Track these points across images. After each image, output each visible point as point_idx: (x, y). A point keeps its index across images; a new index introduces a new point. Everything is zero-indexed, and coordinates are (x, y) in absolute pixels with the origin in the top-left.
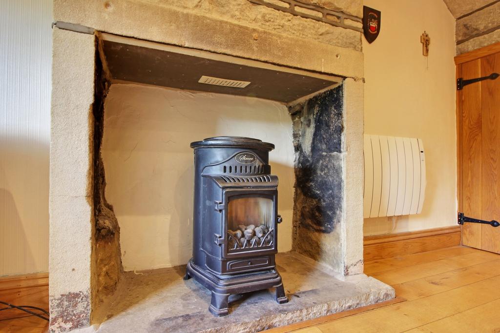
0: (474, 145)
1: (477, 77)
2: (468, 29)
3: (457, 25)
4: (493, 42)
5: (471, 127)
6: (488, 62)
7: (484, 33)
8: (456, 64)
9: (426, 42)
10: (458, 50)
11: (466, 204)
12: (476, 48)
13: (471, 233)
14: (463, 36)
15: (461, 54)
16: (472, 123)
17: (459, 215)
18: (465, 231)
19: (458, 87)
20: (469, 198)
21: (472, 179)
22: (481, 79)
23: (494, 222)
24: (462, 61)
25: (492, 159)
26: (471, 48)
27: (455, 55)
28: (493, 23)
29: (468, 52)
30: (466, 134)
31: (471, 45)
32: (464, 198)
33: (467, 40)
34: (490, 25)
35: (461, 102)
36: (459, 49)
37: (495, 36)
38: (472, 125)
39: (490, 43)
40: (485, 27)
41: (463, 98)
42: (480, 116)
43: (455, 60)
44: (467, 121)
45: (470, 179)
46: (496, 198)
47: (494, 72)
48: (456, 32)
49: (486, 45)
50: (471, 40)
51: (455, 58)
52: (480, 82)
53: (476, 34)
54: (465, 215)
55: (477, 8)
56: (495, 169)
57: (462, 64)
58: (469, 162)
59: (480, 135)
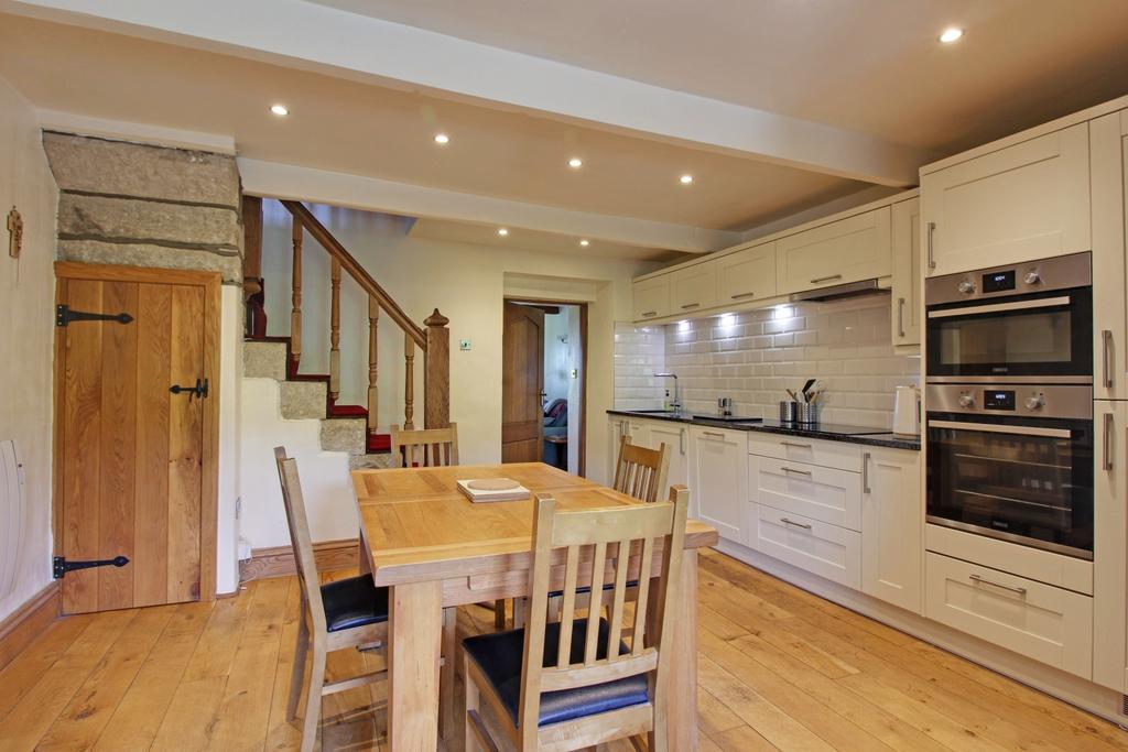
0: (87, 430)
1: (95, 312)
2: (82, 220)
3: (61, 201)
4: (126, 262)
5: (82, 398)
6: (116, 291)
7: (109, 240)
8: (57, 277)
9: (16, 229)
10: (61, 250)
11: (69, 539)
12: (96, 260)
13: (80, 588)
14: (72, 227)
15: (68, 260)
16: (83, 391)
17: (56, 563)
18: (68, 588)
19: (58, 319)
20: (76, 527)
21: (82, 490)
22: (103, 318)
23: (119, 558)
24: (68, 274)
25: (118, 454)
26: (86, 257)
27: (56, 259)
28: (127, 230)
29: (82, 263)
30: (73, 410)
31: (86, 251)
32: (67, 528)
33: (81, 238)
34: (122, 230)
35: (63, 350)
36: (64, 249)
37: (129, 253)
38: (83, 395)
39: (120, 261)
40: (114, 231)
41: (68, 344)
42: (99, 380)
43: (55, 268)
44: (75, 387)
45: (77, 490)
46: (122, 519)
47: (125, 312)
48: (60, 214)
49: (113, 261)
50: (88, 242)
51: (55, 263)
52: (101, 322)
53: (95, 235)
54: (67, 560)
55: (101, 191)
56: (122, 471)
57: (68, 279)
58: (78, 461)
59: (98, 413)
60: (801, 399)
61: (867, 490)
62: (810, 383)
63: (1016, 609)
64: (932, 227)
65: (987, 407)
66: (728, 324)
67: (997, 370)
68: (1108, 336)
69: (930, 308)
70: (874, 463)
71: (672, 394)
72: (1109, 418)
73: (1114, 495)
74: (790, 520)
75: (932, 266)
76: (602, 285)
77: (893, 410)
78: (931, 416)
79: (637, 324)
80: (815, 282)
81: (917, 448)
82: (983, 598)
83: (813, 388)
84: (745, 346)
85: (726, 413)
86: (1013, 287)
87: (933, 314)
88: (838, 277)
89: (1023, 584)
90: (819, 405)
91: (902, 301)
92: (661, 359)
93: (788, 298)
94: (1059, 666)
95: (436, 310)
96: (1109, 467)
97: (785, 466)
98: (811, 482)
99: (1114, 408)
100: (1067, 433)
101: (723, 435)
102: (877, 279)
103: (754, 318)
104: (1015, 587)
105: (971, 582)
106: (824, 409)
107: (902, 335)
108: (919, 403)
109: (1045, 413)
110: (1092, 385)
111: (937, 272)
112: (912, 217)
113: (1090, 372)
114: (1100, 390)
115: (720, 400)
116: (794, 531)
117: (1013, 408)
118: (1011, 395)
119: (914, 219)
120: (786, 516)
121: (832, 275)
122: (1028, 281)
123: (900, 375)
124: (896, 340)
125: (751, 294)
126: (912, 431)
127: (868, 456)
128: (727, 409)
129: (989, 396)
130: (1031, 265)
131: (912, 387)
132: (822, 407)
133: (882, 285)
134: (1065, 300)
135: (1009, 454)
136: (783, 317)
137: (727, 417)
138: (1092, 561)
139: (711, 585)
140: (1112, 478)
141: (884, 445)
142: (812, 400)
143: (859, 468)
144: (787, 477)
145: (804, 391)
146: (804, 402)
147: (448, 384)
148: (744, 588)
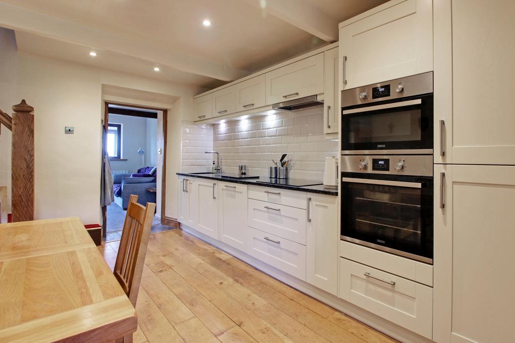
60: (279, 165)
61: (310, 221)
62: (284, 156)
63: (389, 294)
64: (346, 58)
65: (374, 169)
66: (244, 124)
67: (380, 146)
68: (443, 123)
69: (343, 109)
70: (312, 203)
71: (216, 163)
72: (443, 175)
73: (445, 224)
74: (269, 238)
75: (345, 83)
76: (175, 100)
77: (324, 171)
78: (344, 174)
79: (196, 123)
80: (285, 97)
81: (336, 194)
82: (371, 287)
83: (286, 159)
84: (253, 136)
85: (242, 174)
86: (389, 95)
87: (345, 112)
88: (297, 94)
89: (394, 279)
90: (289, 168)
91: (329, 107)
92: (211, 143)
93: (271, 107)
94: (413, 331)
95: (24, 101)
96: (443, 206)
97: (265, 206)
98: (280, 215)
99: (446, 169)
100: (419, 185)
101: (235, 187)
102: (317, 95)
103: (257, 120)
104: (389, 281)
105: (365, 277)
106: (291, 171)
107: (329, 127)
108: (338, 166)
109: (406, 173)
110: (433, 155)
111: (348, 87)
112: (335, 59)
113: (431, 147)
114: (438, 158)
115: (239, 166)
116: (272, 245)
117: (388, 170)
118: (387, 161)
119: (336, 60)
120: (267, 235)
121: (294, 93)
122: (397, 91)
123: (328, 151)
124: (326, 130)
125: (253, 105)
126: (334, 184)
127: (310, 199)
128: (244, 171)
129: (375, 162)
130: (398, 81)
131: (334, 157)
132: (290, 169)
133: (319, 99)
134: (419, 101)
135: (385, 198)
136: (272, 120)
137: (243, 176)
138: (432, 265)
139: (221, 283)
140: (444, 213)
141: (318, 193)
142: (285, 165)
143: (305, 207)
144: (268, 212)
145: (281, 160)
146: (281, 167)
147: (32, 156)
148: (241, 284)
